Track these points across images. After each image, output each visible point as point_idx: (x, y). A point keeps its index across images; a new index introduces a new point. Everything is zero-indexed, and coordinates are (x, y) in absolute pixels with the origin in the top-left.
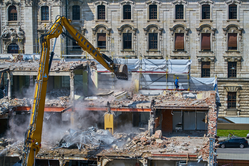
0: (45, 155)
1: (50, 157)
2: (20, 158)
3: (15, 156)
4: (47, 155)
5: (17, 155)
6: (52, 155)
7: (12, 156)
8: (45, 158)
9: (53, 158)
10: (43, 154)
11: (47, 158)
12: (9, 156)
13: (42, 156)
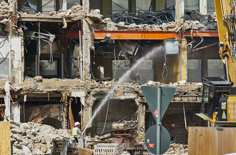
0: (183, 93)
1: (191, 99)
2: (138, 101)
3: (128, 97)
4: (185, 94)
5: (132, 96)
6: (195, 93)
7: (123, 97)
8: (182, 100)
9: (196, 100)
10: (180, 92)
11: (185, 100)
12: (115, 98)
13: (177, 96)
